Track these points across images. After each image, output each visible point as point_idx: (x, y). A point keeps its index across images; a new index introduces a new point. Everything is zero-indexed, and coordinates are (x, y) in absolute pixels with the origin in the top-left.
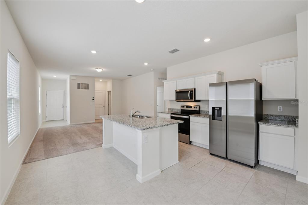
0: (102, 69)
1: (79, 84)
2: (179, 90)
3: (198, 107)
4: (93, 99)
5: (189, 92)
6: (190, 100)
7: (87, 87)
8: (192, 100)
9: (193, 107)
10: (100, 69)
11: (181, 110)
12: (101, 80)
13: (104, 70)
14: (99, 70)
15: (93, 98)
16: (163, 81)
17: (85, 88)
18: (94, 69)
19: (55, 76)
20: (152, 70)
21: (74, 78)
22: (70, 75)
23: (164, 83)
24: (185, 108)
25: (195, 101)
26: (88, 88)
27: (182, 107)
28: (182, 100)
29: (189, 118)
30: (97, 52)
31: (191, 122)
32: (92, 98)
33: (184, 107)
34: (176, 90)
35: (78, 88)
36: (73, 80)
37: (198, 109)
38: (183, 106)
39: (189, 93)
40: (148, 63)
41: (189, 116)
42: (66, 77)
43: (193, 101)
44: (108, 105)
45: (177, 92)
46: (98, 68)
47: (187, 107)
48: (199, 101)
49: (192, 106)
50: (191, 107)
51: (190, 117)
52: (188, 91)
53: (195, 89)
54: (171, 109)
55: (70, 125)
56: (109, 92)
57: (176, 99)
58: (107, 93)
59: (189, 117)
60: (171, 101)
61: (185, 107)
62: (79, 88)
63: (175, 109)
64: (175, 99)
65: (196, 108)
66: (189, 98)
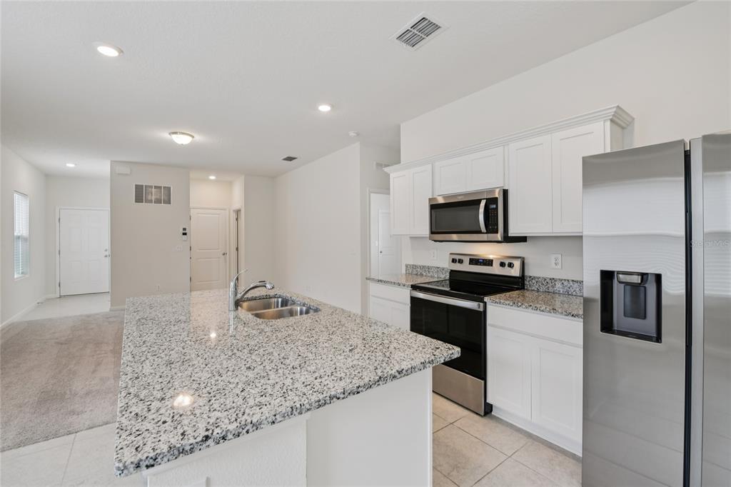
0: (193, 137)
1: (139, 189)
2: (445, 197)
3: (517, 264)
4: (185, 234)
5: (483, 204)
6: (485, 237)
7: (165, 197)
8: (491, 237)
9: (496, 264)
10: (183, 133)
11: (452, 272)
12: (212, 178)
13: (198, 138)
14: (182, 140)
15: (184, 229)
16: (386, 169)
17: (158, 201)
18: (165, 135)
19: (71, 165)
20: (352, 134)
21: (125, 170)
22: (111, 161)
23: (391, 175)
24: (466, 267)
25: (508, 239)
26: (168, 202)
27: (454, 261)
28: (455, 237)
29: (481, 309)
30: (121, 51)
31: (492, 326)
32: (182, 231)
33: (461, 261)
34: (430, 199)
35: (137, 201)
36: (119, 174)
37: (515, 272)
38: (457, 257)
39: (482, 210)
40: (332, 106)
41: (482, 301)
42: (100, 167)
43: (500, 239)
44: (237, 249)
45: (434, 207)
46: (176, 133)
47: (474, 261)
48: (523, 239)
49: (491, 257)
50: (489, 263)
51: (485, 303)
52: (478, 202)
53: (505, 193)
54: (414, 267)
55: (111, 310)
56: (238, 212)
57: (432, 232)
58: (233, 216)
59: (482, 304)
60: (414, 238)
61: (466, 260)
62: (139, 199)
63: (429, 268)
64: (425, 230)
65: (511, 265)
66: (483, 229)
